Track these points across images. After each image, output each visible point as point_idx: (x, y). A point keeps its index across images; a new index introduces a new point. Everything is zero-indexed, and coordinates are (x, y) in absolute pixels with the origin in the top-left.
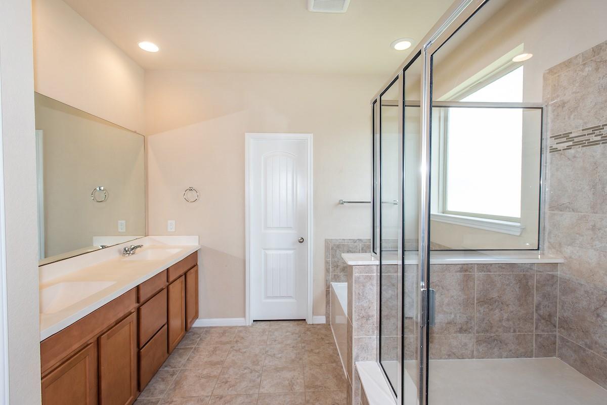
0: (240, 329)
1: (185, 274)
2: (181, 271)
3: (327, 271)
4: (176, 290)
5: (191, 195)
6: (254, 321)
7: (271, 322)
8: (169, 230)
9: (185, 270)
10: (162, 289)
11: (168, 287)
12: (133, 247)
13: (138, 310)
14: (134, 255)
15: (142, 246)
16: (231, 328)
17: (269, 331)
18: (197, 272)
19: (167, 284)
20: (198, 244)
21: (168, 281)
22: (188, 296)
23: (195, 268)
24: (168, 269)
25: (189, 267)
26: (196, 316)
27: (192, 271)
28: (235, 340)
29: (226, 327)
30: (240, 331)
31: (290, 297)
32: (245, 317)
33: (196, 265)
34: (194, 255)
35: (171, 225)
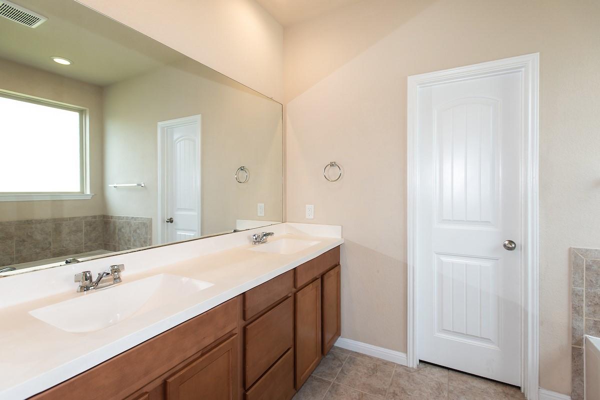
0: (400, 370)
1: (322, 277)
2: (317, 273)
3: (576, 310)
4: (308, 300)
5: (333, 172)
6: (421, 361)
7: (451, 372)
8: (307, 217)
9: (321, 271)
10: (286, 298)
11: (295, 294)
12: (264, 233)
13: (245, 330)
14: (263, 245)
15: (272, 234)
16: (386, 363)
17: (450, 392)
18: (338, 275)
19: (294, 290)
20: (340, 237)
21: (295, 286)
22: (326, 306)
23: (336, 269)
24: (295, 269)
25: (328, 267)
26: (338, 333)
27: (332, 272)
28: (392, 391)
29: (378, 359)
30: (399, 375)
31: (487, 340)
32: (407, 353)
33: (337, 265)
34: (336, 252)
35: (309, 211)
